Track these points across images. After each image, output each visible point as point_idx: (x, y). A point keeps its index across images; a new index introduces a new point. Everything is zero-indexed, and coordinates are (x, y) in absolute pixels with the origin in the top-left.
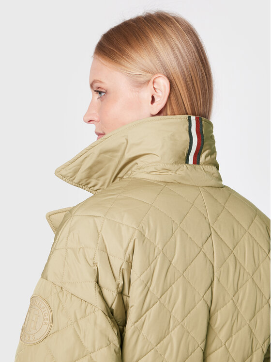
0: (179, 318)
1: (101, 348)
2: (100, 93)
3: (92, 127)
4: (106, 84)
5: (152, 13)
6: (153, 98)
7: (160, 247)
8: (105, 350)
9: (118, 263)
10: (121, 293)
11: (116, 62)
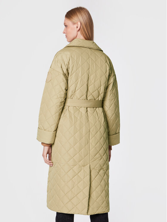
0: (81, 76)
1: (62, 82)
2: (66, 26)
3: (65, 34)
4: (67, 24)
5: (78, 7)
6: (77, 27)
7: (75, 59)
8: (63, 83)
9: (66, 63)
10: (67, 70)
11: (69, 19)
